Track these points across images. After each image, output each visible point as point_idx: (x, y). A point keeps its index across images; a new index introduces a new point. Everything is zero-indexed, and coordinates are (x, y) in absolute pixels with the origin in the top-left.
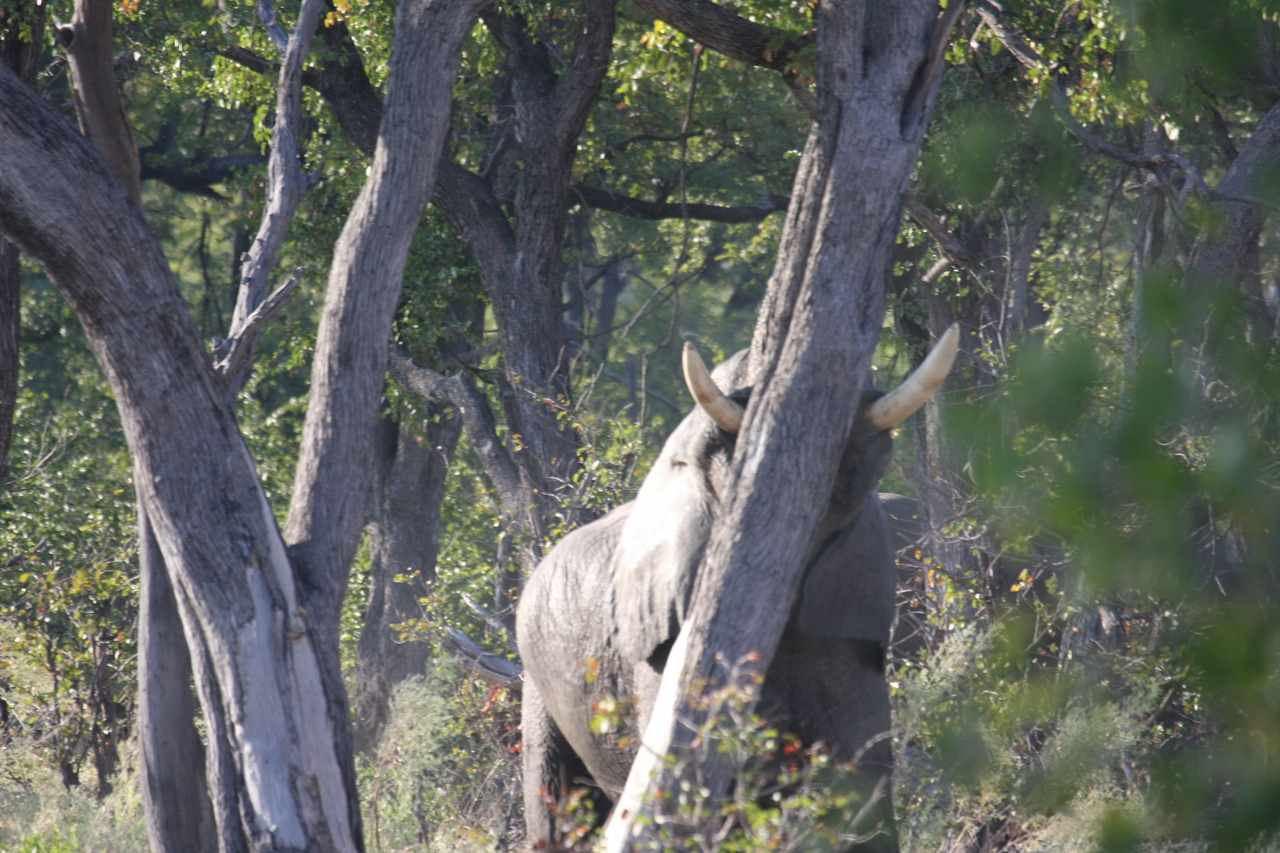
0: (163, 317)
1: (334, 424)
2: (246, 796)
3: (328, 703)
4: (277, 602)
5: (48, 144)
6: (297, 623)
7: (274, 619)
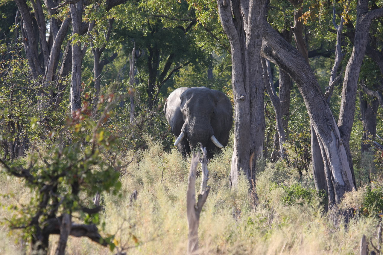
0: (312, 83)
1: (347, 103)
2: (332, 176)
3: (348, 157)
4: (337, 138)
5: (289, 51)
6: (341, 142)
7: (336, 141)
